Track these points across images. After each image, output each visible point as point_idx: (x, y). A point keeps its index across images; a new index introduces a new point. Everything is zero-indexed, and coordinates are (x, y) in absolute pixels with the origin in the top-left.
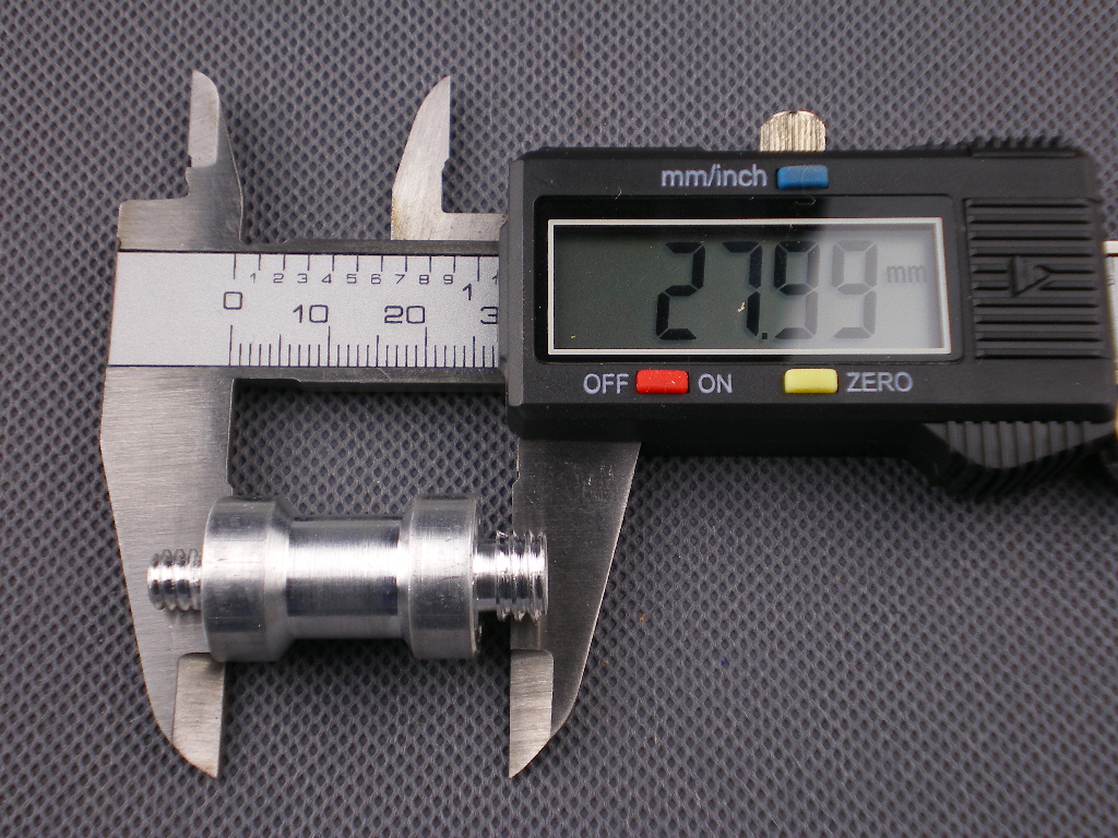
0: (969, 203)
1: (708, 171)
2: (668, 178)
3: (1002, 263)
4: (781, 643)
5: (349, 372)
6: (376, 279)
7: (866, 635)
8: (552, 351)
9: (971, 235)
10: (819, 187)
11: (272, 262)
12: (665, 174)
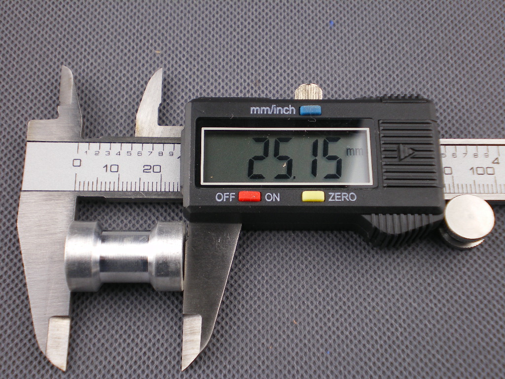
0: (381, 122)
1: (270, 108)
2: (253, 110)
3: (395, 147)
4: (351, 341)
5: (127, 193)
6: (139, 154)
7: (389, 337)
8: (202, 183)
9: (382, 135)
10: (317, 114)
11: (95, 146)
12: (252, 109)
